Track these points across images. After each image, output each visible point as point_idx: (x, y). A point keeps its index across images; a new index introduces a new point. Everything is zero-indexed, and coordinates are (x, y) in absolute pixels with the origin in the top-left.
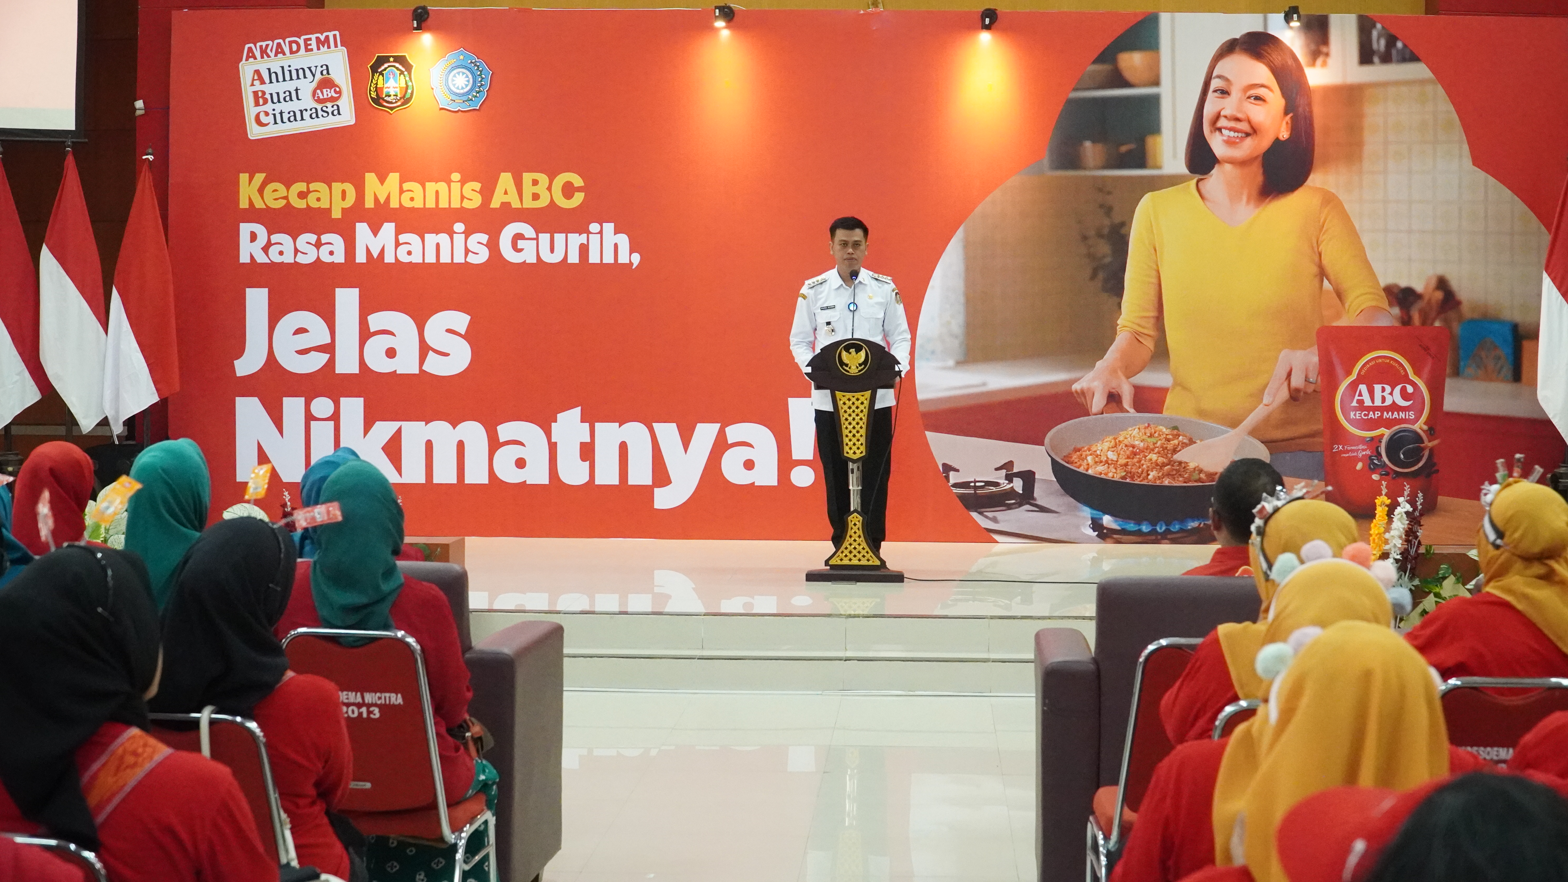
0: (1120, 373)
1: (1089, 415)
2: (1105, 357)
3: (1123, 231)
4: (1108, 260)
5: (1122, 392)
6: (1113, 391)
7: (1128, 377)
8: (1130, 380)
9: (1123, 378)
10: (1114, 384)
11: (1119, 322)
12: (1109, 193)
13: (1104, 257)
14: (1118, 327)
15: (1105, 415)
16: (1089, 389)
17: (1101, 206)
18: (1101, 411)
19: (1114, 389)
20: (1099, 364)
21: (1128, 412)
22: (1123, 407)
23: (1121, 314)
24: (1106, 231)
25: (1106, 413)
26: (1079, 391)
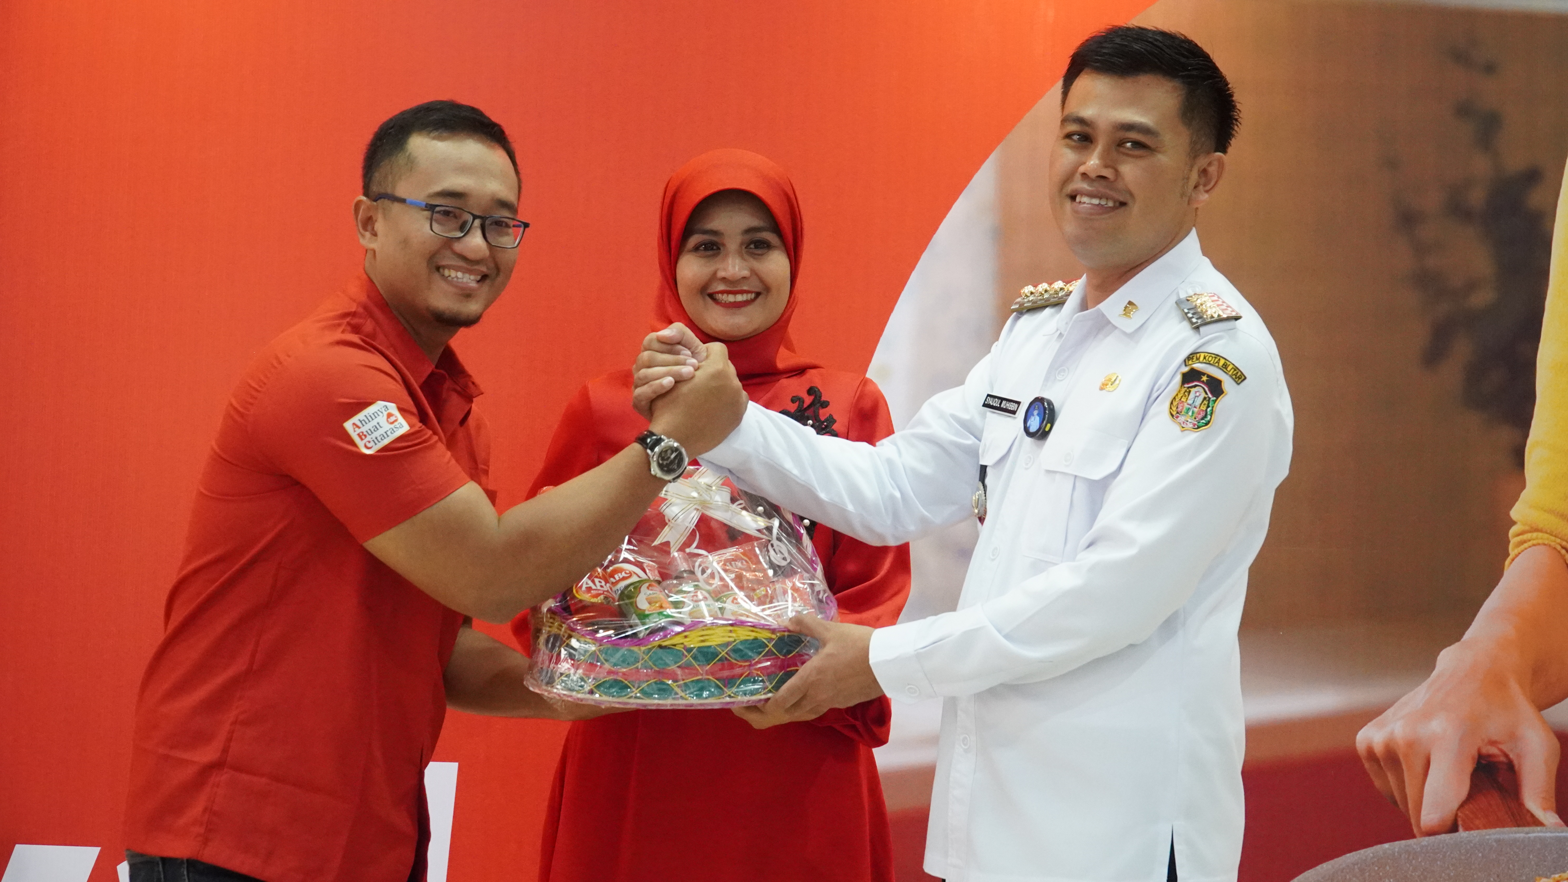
0: (1515, 688)
1: (1409, 834)
2: (1468, 635)
3: (1535, 199)
4: (1483, 298)
5: (1519, 756)
6: (1493, 750)
7: (1542, 705)
8: (1545, 712)
9: (1525, 708)
10: (1495, 728)
11: (1514, 513)
12: (1490, 69)
13: (1471, 286)
14: (1513, 530)
15: (1462, 834)
16: (1411, 745)
17: (1464, 110)
18: (1449, 823)
19: (1493, 743)
20: (1447, 658)
21: (1537, 823)
22: (1520, 804)
23: (1523, 487)
24: (1477, 197)
25: (1467, 829)
26: (1378, 749)
